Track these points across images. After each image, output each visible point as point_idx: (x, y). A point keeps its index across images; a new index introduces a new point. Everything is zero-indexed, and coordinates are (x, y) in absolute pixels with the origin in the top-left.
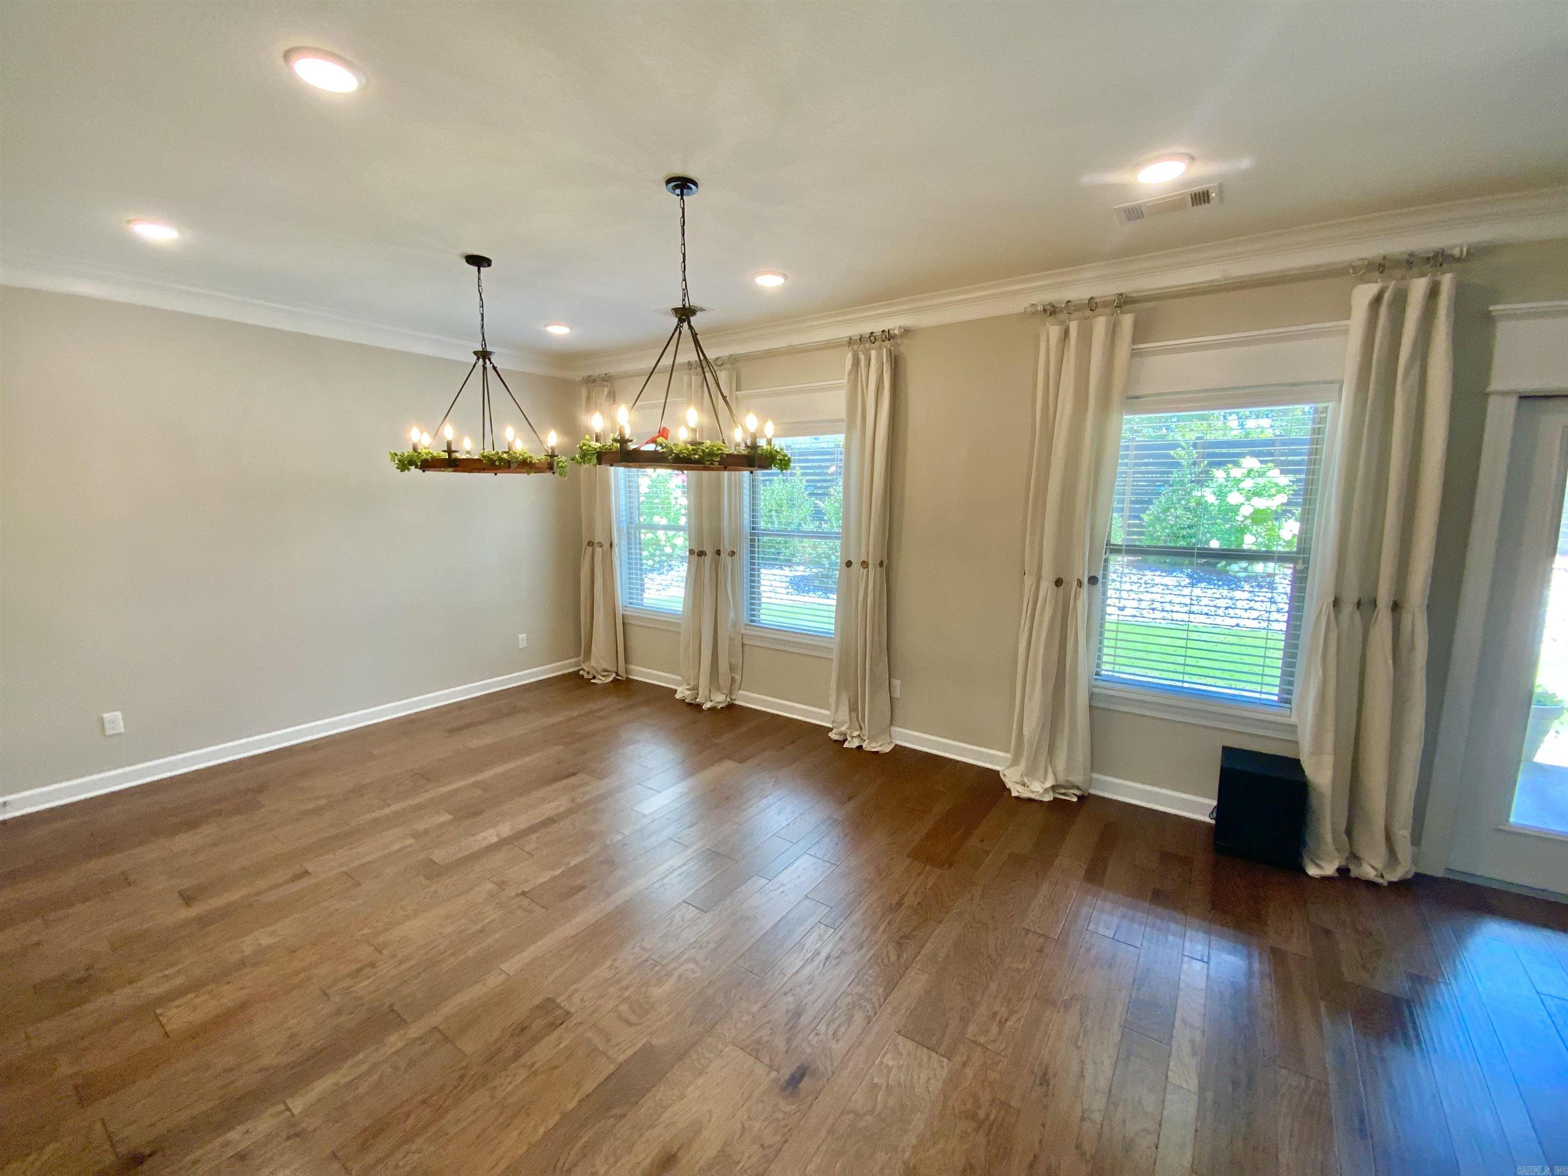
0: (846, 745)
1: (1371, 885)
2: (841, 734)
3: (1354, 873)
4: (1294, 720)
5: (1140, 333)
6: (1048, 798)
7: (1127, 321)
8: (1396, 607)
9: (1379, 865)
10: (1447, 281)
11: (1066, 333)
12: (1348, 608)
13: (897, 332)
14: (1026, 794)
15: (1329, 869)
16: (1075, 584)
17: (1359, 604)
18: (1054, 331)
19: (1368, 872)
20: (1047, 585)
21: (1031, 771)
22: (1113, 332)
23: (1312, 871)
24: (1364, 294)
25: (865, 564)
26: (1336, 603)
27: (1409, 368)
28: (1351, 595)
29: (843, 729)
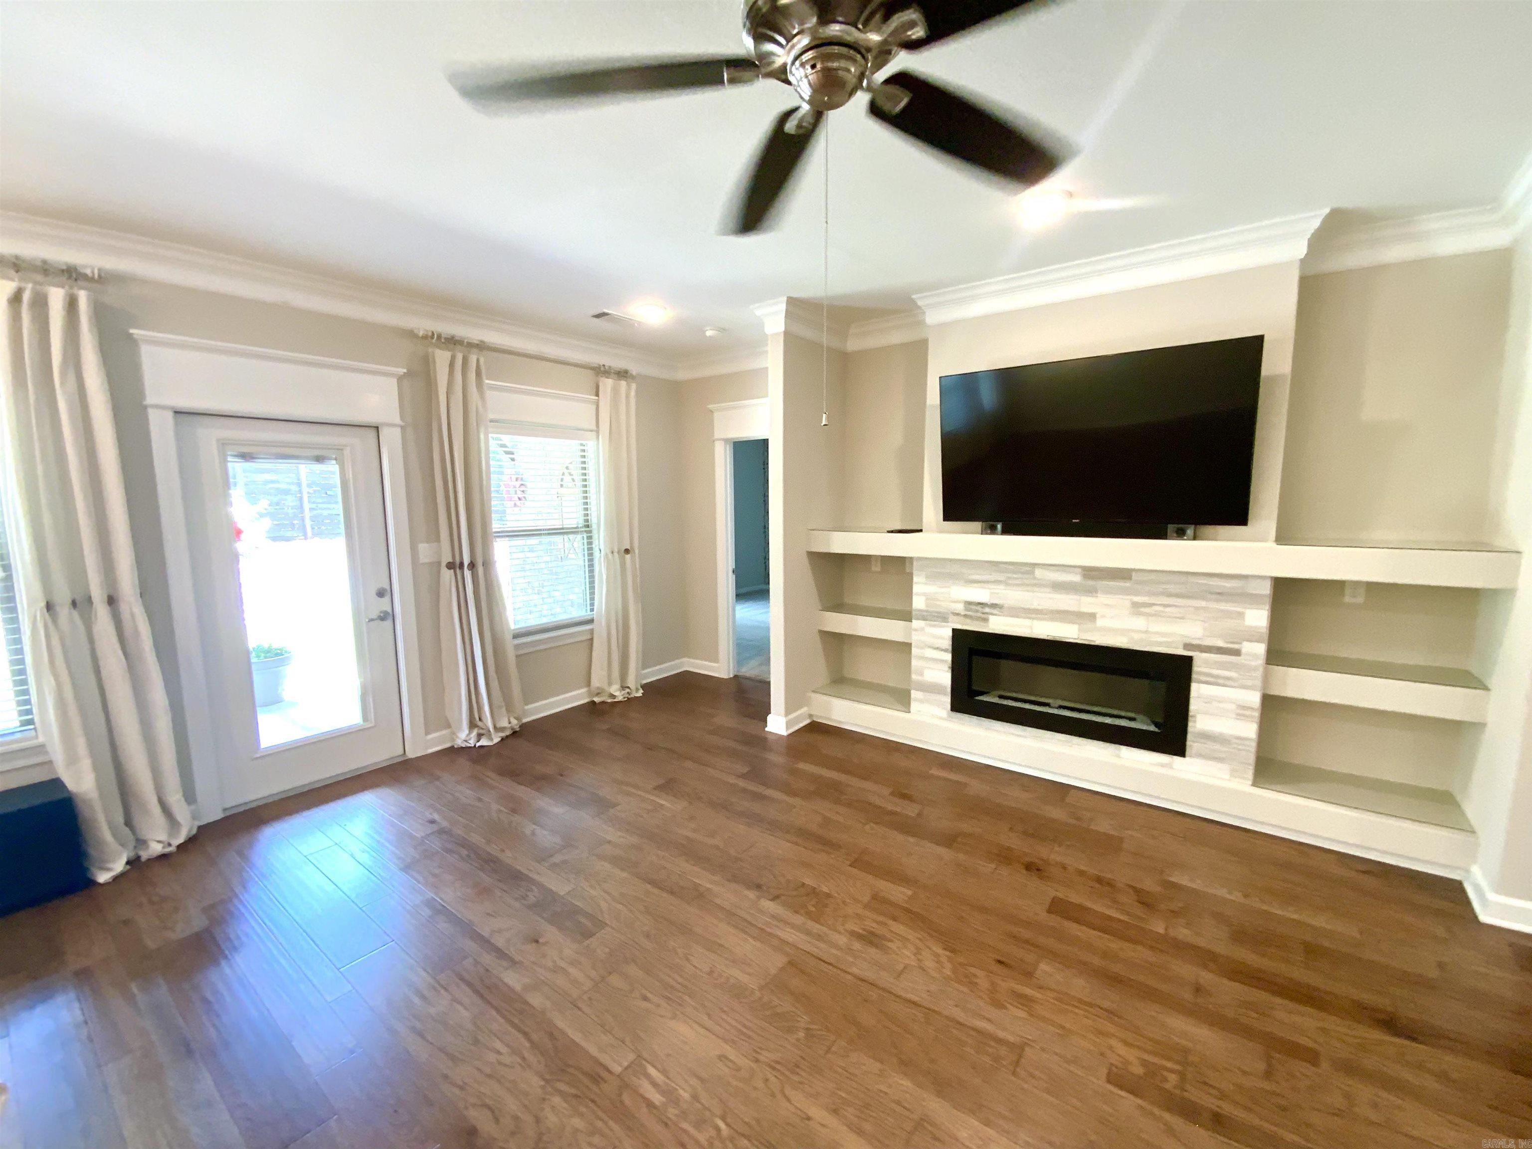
1: (163, 857)
3: (145, 855)
4: (41, 739)
8: (112, 601)
9: (163, 837)
10: (85, 298)
12: (64, 612)
15: (119, 866)
17: (74, 604)
19: (156, 849)
23: (102, 877)
26: (49, 605)
27: (63, 374)
28: (63, 596)
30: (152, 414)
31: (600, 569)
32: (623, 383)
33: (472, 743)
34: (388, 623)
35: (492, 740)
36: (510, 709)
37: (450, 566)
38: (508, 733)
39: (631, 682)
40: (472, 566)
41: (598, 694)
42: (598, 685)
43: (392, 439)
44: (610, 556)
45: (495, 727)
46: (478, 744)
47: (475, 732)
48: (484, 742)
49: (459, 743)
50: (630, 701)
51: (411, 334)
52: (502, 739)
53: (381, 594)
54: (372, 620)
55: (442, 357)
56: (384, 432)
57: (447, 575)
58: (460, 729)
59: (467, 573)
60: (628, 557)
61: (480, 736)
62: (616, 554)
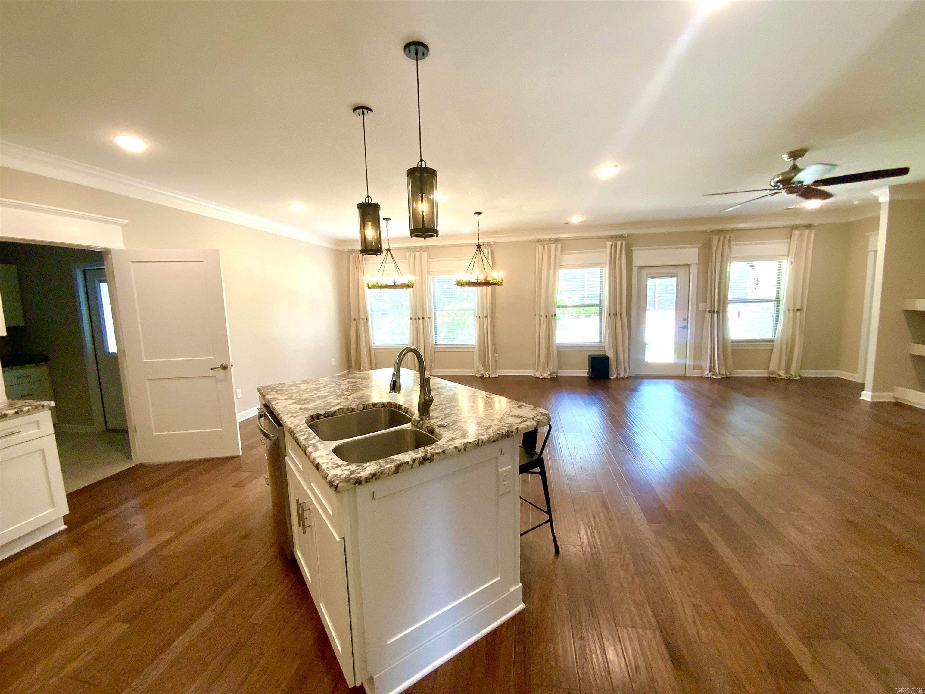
0: (484, 377)
1: (623, 378)
2: (481, 374)
3: (619, 377)
4: (603, 345)
5: (563, 249)
6: (549, 377)
7: (559, 245)
8: (621, 314)
9: (623, 374)
10: (624, 242)
11: (544, 248)
12: (612, 316)
13: (492, 243)
14: (543, 377)
15: (615, 376)
16: (551, 316)
17: (614, 315)
18: (541, 247)
19: (622, 376)
20: (543, 318)
21: (544, 371)
22: (556, 248)
23: (611, 378)
24: (609, 244)
25: (486, 317)
26: (610, 314)
28: (612, 313)
29: (482, 372)
30: (633, 268)
31: (781, 317)
32: (807, 231)
33: (709, 376)
34: (685, 330)
35: (717, 377)
36: (726, 368)
37: (709, 312)
38: (725, 376)
39: (793, 371)
40: (718, 312)
41: (772, 374)
42: (772, 369)
43: (694, 270)
44: (787, 311)
45: (719, 373)
46: (712, 377)
47: (711, 373)
48: (714, 377)
49: (705, 375)
50: (790, 380)
51: (705, 232)
52: (722, 378)
53: (684, 320)
54: (680, 328)
55: (715, 238)
56: (692, 267)
57: (708, 315)
58: (706, 370)
59: (716, 315)
60: (798, 313)
61: (713, 375)
62: (791, 312)
